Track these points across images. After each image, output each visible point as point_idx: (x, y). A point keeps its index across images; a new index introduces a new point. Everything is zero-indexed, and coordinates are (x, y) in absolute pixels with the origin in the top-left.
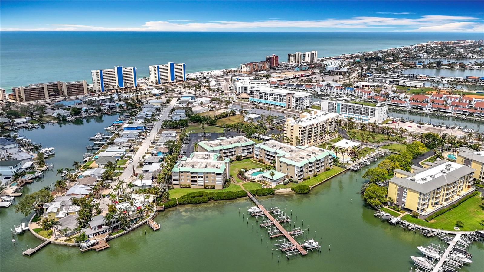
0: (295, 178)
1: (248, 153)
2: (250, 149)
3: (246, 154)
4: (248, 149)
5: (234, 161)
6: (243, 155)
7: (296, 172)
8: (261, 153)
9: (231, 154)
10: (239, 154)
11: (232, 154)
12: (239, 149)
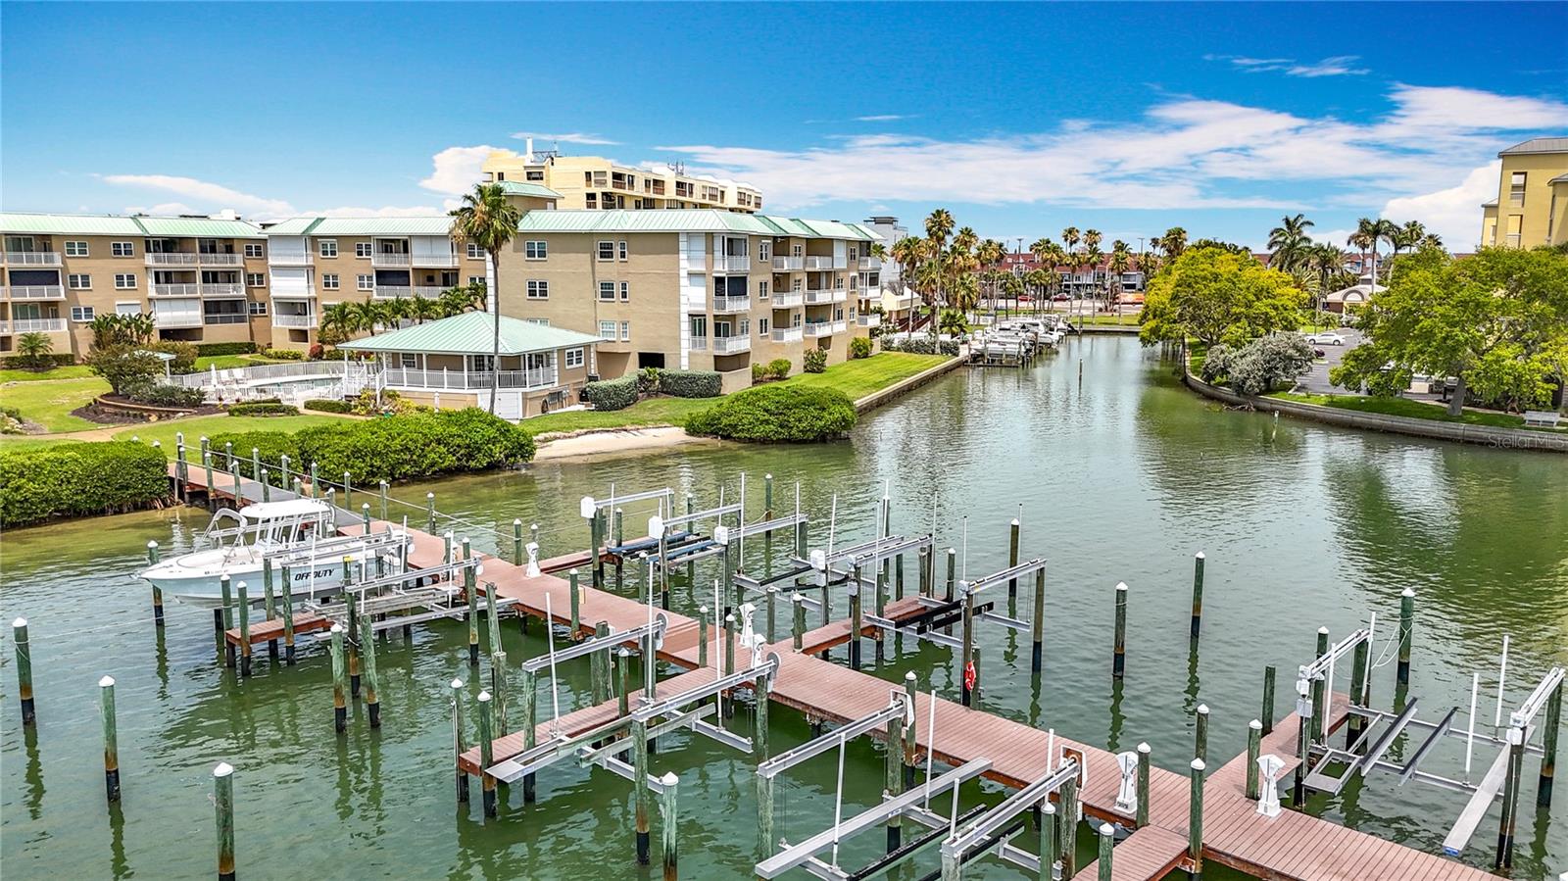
0: (687, 357)
1: (210, 306)
2: (231, 277)
3: (191, 316)
4: (210, 277)
6: (166, 317)
7: (696, 297)
8: (331, 282)
10: (120, 313)
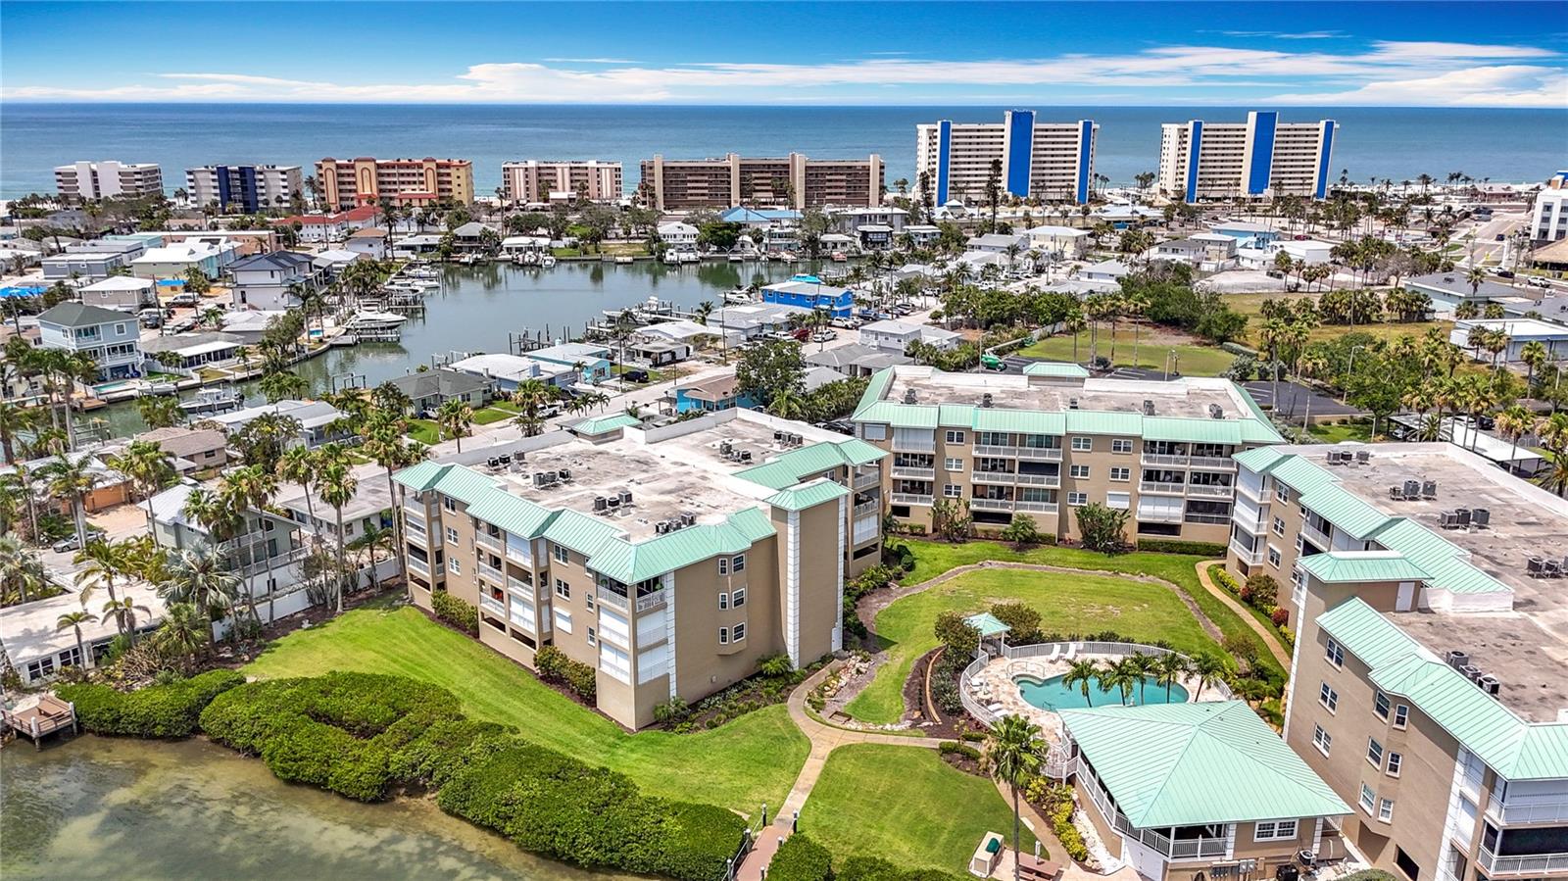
1: (1192, 506)
2: (1214, 478)
3: (1174, 513)
5: (1047, 540)
6: (1148, 512)
8: (1275, 525)
9: (1032, 482)
10: (1112, 504)
11: (1045, 483)
12: (1121, 460)
